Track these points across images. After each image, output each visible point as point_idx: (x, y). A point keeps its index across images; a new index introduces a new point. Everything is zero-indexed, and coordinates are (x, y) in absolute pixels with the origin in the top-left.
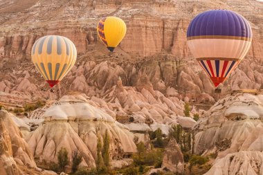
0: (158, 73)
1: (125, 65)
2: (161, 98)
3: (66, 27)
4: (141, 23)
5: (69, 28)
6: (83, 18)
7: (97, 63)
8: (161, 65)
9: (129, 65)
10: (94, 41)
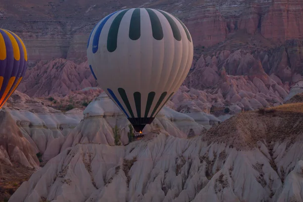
0: (284, 60)
1: (259, 52)
2: (273, 86)
3: (205, 17)
4: (282, 7)
5: (208, 17)
6: (224, 6)
7: (233, 52)
8: (288, 51)
9: (262, 53)
10: (235, 29)
